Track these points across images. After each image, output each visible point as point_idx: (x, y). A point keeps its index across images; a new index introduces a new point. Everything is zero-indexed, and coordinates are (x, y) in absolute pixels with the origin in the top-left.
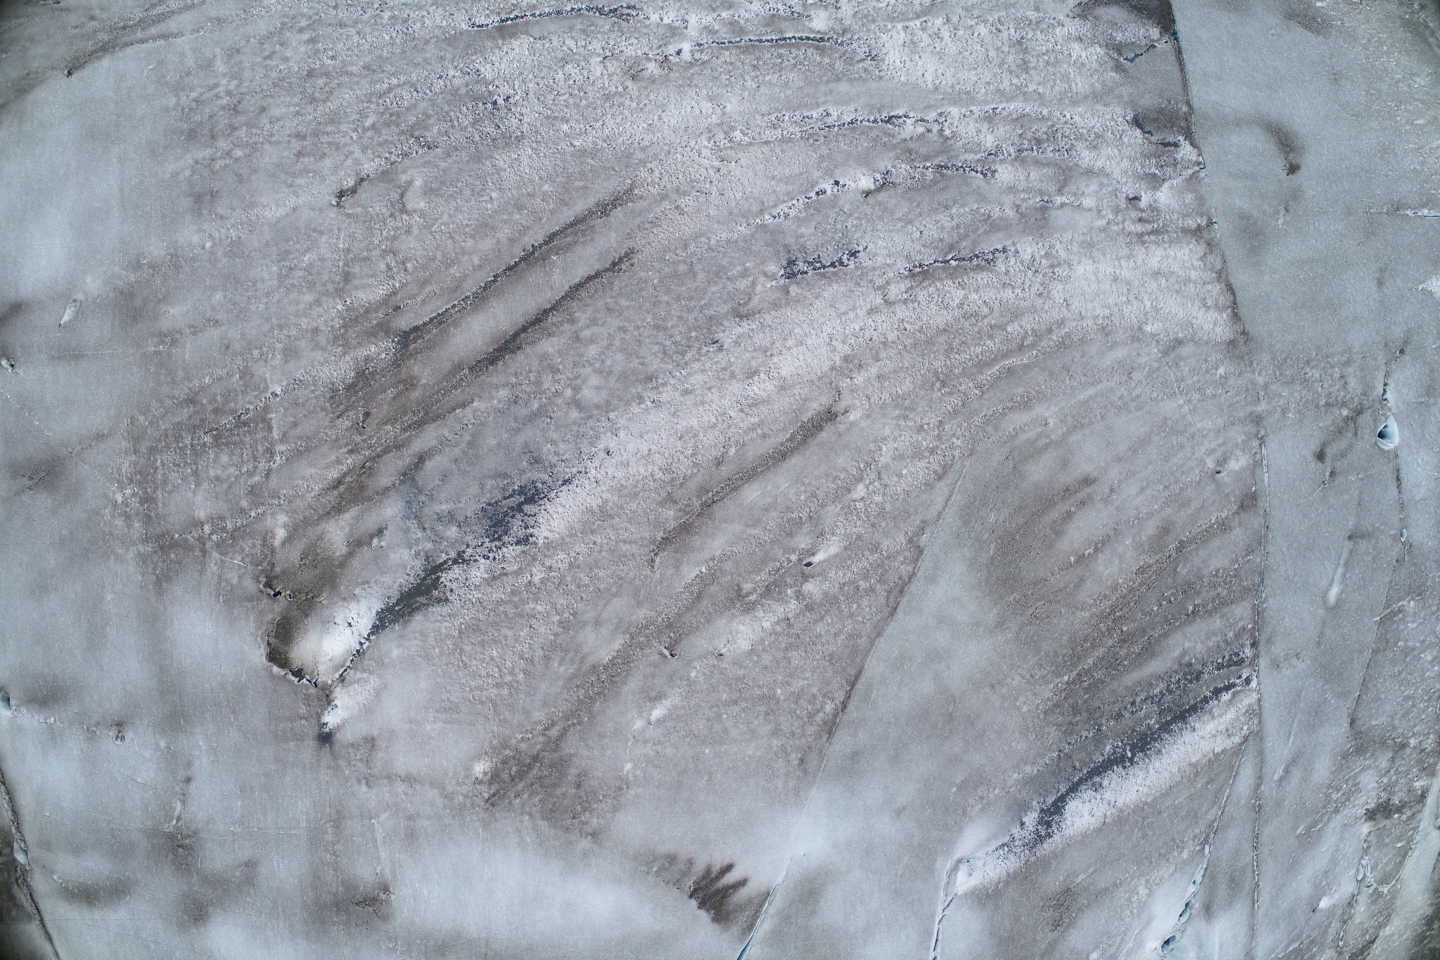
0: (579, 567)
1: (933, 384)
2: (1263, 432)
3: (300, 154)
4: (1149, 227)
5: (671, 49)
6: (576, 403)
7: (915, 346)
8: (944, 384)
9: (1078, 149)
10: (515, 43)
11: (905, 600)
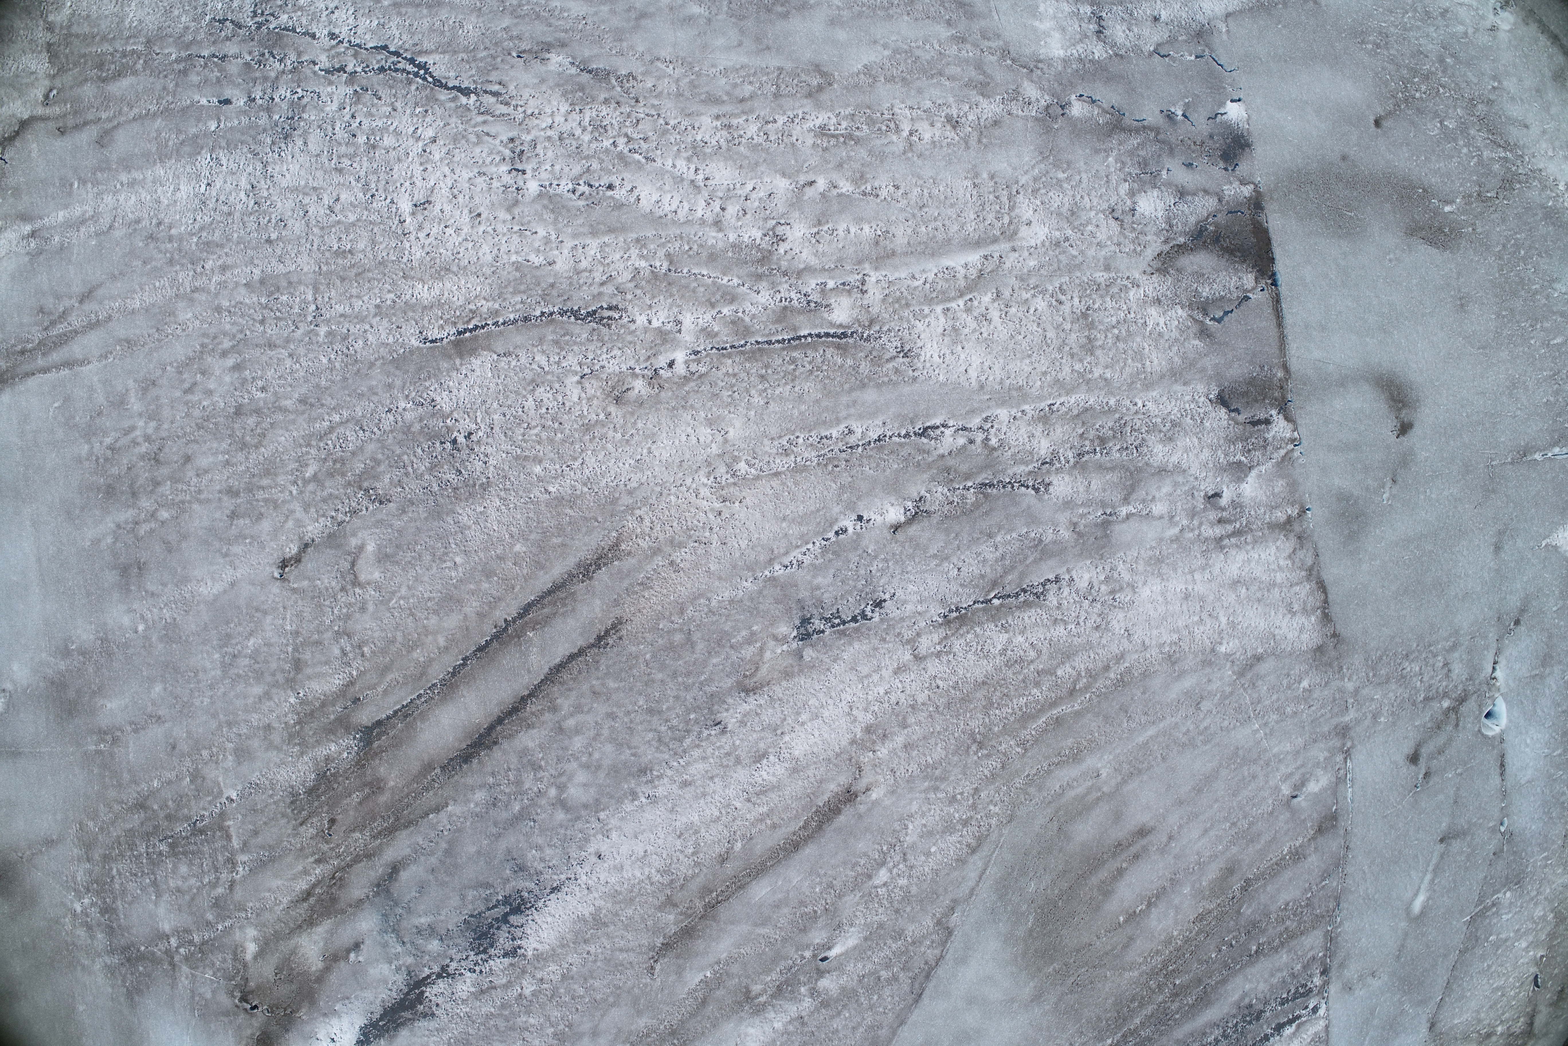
0: (572, 978)
1: (969, 747)
2: (1349, 744)
3: (233, 515)
4: (1230, 528)
5: (662, 361)
6: (562, 803)
7: (948, 705)
8: (981, 745)
9: (1150, 444)
10: (476, 362)
11: (931, 985)
